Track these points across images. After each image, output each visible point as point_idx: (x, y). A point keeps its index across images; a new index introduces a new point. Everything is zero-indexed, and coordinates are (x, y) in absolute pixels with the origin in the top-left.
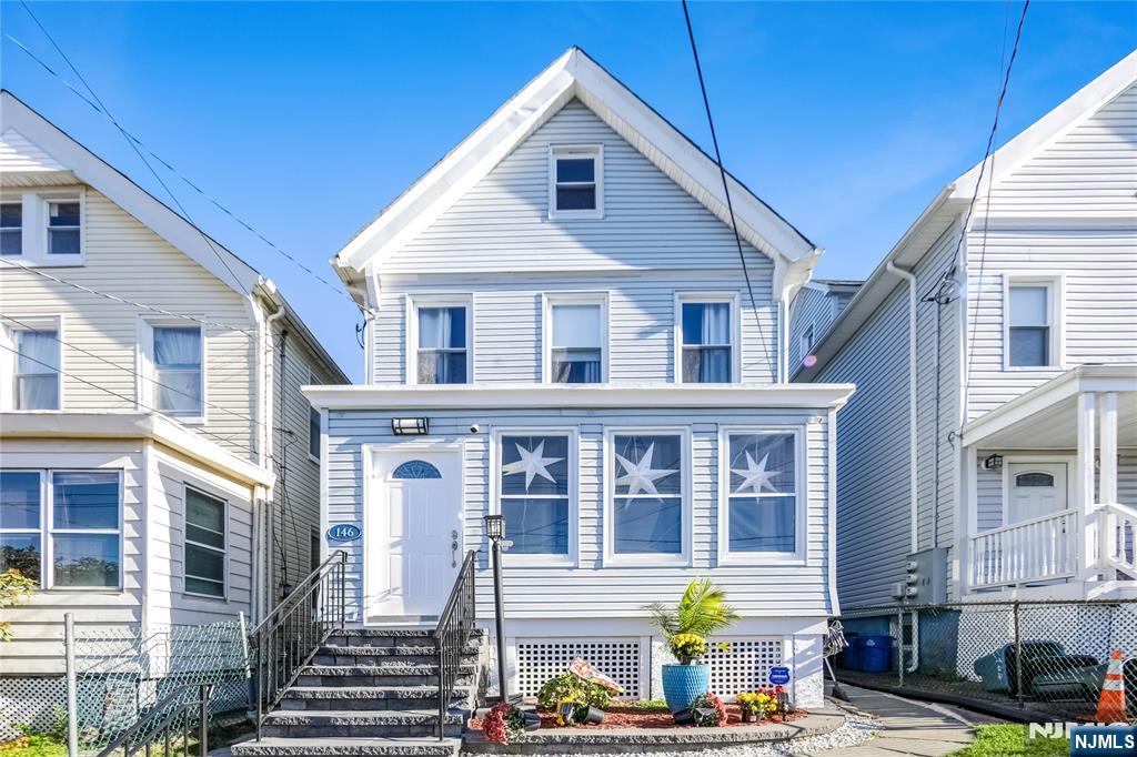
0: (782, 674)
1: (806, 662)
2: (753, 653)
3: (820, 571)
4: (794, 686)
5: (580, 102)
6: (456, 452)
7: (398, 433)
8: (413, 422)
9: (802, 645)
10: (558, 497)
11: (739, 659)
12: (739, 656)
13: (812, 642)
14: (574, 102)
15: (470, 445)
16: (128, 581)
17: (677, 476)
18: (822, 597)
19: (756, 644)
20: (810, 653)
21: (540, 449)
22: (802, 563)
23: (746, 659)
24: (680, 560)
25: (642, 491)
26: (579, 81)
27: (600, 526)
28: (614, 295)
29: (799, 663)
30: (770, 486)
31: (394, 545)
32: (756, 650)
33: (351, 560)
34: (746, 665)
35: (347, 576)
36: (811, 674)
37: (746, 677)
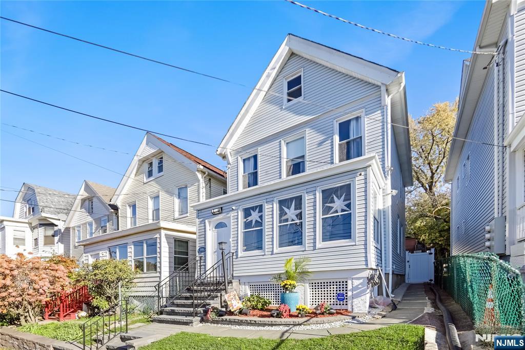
0: (342, 296)
1: (358, 291)
2: (335, 287)
3: (363, 247)
4: (352, 302)
5: (294, 54)
6: (229, 217)
7: (214, 214)
8: (216, 210)
9: (356, 282)
10: (259, 228)
11: (329, 289)
12: (329, 288)
13: (361, 281)
14: (292, 55)
15: (232, 214)
16: (158, 269)
17: (301, 213)
18: (364, 259)
19: (337, 282)
20: (360, 286)
21: (257, 210)
22: (354, 244)
23: (332, 289)
24: (303, 248)
25: (293, 220)
26: (292, 47)
27: (273, 238)
28: (308, 131)
29: (355, 291)
30: (345, 208)
31: (215, 252)
32: (337, 285)
33: (203, 258)
34: (332, 292)
35: (202, 264)
36: (360, 296)
37: (332, 298)
